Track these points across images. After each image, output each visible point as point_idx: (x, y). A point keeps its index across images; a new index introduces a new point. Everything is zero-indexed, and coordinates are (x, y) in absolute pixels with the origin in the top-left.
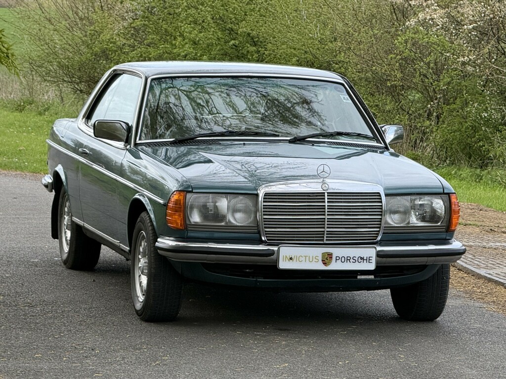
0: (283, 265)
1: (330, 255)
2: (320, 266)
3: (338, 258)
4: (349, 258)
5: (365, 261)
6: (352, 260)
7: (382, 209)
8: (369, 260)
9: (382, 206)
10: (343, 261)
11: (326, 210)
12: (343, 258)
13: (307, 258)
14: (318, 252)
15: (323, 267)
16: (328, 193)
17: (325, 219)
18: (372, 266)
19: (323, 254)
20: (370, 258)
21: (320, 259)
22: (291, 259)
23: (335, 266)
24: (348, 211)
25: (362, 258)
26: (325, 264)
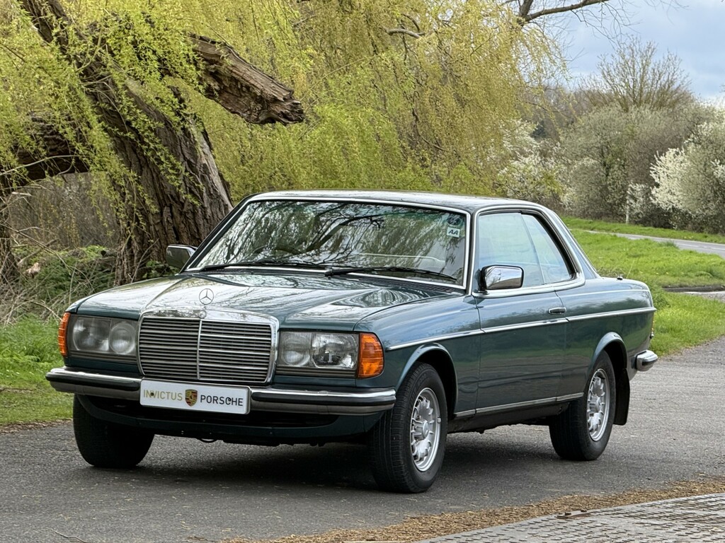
0: (145, 401)
1: (195, 393)
2: (184, 406)
3: (203, 397)
4: (216, 398)
5: (234, 403)
6: (219, 401)
7: (270, 344)
8: (238, 402)
9: (270, 341)
10: (209, 401)
11: (199, 341)
12: (209, 398)
13: (170, 395)
14: (181, 388)
15: (186, 407)
16: (203, 322)
17: (196, 351)
18: (242, 410)
19: (186, 391)
20: (241, 400)
21: (184, 396)
22: (152, 394)
23: (200, 406)
24: (227, 344)
25: (230, 399)
26: (189, 403)
